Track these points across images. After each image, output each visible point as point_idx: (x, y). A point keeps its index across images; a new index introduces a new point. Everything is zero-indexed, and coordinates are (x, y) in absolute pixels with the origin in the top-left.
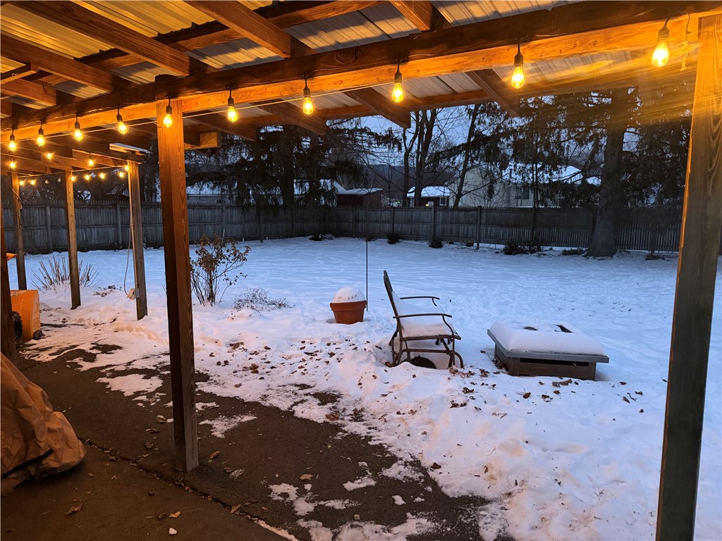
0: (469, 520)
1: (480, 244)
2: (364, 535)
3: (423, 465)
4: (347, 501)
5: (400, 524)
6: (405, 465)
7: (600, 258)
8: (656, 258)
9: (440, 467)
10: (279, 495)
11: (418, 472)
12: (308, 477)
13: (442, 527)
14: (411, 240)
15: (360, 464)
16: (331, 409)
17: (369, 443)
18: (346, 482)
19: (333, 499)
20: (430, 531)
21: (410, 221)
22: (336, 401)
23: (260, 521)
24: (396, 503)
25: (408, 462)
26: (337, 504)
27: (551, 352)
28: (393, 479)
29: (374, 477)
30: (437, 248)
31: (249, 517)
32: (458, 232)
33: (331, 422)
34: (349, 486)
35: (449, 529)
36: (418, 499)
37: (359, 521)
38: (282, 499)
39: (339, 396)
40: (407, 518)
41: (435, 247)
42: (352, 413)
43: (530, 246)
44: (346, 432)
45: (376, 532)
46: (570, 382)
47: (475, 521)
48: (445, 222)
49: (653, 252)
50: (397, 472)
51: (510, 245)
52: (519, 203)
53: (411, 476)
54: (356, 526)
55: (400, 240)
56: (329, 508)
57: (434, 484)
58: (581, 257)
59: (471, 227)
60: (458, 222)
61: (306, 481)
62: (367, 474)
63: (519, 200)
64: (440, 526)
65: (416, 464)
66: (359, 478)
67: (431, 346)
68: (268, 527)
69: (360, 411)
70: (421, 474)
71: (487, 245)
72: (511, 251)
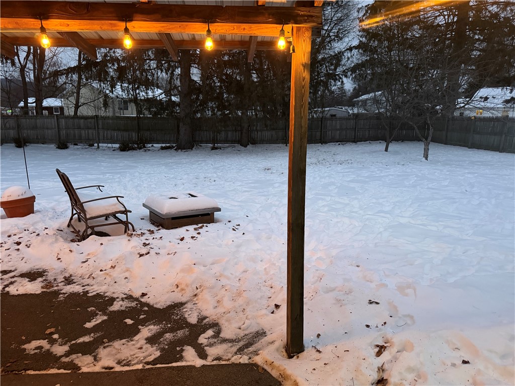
0: (179, 317)
1: (100, 144)
2: (116, 349)
3: (134, 296)
4: (92, 335)
5: (137, 334)
6: (123, 300)
7: (184, 150)
8: (216, 148)
9: (147, 294)
10: (34, 350)
11: (133, 302)
12: (53, 330)
13: (164, 326)
14: (38, 143)
15: (89, 309)
16: (43, 282)
17: (88, 295)
18: (85, 324)
19: (81, 337)
20: (158, 330)
21: (35, 128)
22: (44, 276)
23: (27, 372)
24: (128, 323)
25: (123, 298)
26: (86, 339)
27: (190, 211)
28: (118, 311)
29: (105, 314)
30: (64, 149)
31: (17, 372)
32: (80, 136)
33: (48, 291)
34: (88, 325)
35: (169, 326)
36: (142, 317)
37: (108, 342)
38: (39, 351)
39: (44, 271)
40: (140, 329)
41: (62, 149)
42: (64, 280)
43: (138, 144)
44: (65, 294)
45: (123, 344)
46: (203, 226)
47: (182, 315)
48: (67, 128)
49: (214, 145)
50: (119, 306)
51: (123, 144)
52: (122, 113)
53: (130, 306)
54: (108, 346)
55: (28, 144)
56: (81, 343)
57: (147, 305)
58: (173, 150)
59: (90, 131)
60: (79, 128)
61: (52, 333)
62: (98, 314)
63: (121, 111)
64: (163, 326)
65: (130, 298)
66: (93, 318)
67: (103, 222)
68: (37, 372)
69: (69, 277)
70: (136, 302)
71: (105, 145)
72: (125, 148)
